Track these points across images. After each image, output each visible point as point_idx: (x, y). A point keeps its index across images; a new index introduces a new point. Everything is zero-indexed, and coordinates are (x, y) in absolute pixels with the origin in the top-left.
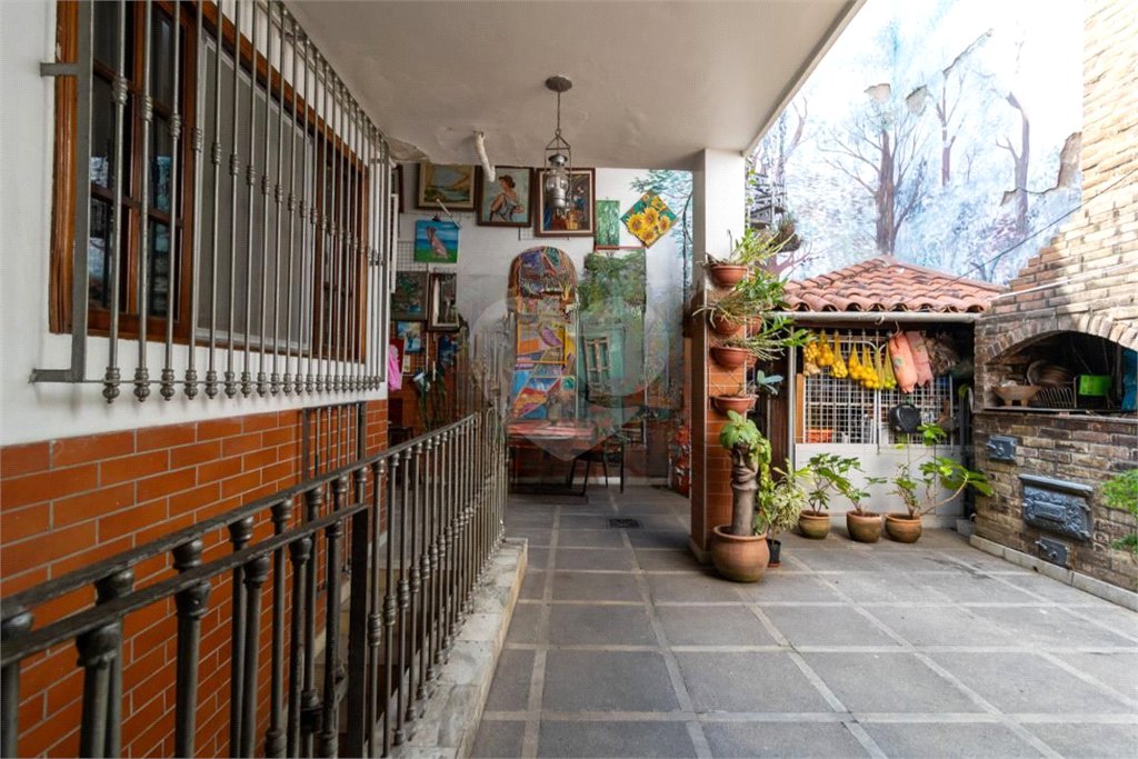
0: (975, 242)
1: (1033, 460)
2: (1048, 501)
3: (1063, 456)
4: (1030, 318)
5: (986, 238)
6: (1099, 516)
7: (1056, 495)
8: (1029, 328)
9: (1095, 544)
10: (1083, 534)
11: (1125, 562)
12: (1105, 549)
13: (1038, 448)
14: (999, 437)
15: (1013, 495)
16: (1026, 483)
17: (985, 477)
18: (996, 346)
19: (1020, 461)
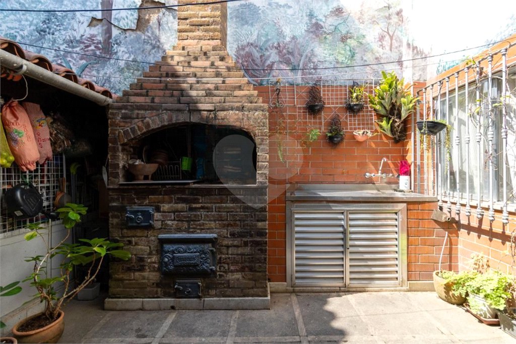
0: (62, 47)
1: (169, 223)
2: (185, 252)
3: (195, 216)
4: (166, 110)
5: (73, 47)
6: (221, 253)
7: (191, 246)
8: (166, 117)
9: (218, 273)
10: (211, 269)
11: (238, 280)
12: (225, 275)
13: (174, 212)
14: (136, 208)
15: (150, 253)
16: (163, 242)
17: (122, 244)
18: (133, 130)
19: (158, 225)
